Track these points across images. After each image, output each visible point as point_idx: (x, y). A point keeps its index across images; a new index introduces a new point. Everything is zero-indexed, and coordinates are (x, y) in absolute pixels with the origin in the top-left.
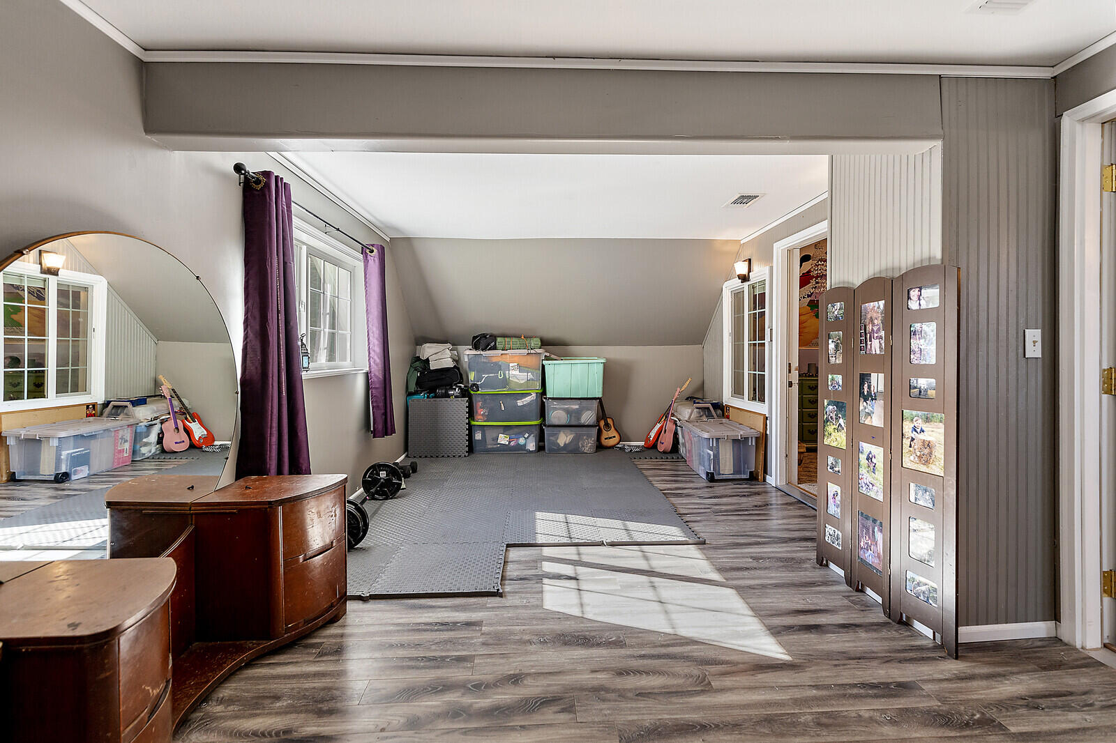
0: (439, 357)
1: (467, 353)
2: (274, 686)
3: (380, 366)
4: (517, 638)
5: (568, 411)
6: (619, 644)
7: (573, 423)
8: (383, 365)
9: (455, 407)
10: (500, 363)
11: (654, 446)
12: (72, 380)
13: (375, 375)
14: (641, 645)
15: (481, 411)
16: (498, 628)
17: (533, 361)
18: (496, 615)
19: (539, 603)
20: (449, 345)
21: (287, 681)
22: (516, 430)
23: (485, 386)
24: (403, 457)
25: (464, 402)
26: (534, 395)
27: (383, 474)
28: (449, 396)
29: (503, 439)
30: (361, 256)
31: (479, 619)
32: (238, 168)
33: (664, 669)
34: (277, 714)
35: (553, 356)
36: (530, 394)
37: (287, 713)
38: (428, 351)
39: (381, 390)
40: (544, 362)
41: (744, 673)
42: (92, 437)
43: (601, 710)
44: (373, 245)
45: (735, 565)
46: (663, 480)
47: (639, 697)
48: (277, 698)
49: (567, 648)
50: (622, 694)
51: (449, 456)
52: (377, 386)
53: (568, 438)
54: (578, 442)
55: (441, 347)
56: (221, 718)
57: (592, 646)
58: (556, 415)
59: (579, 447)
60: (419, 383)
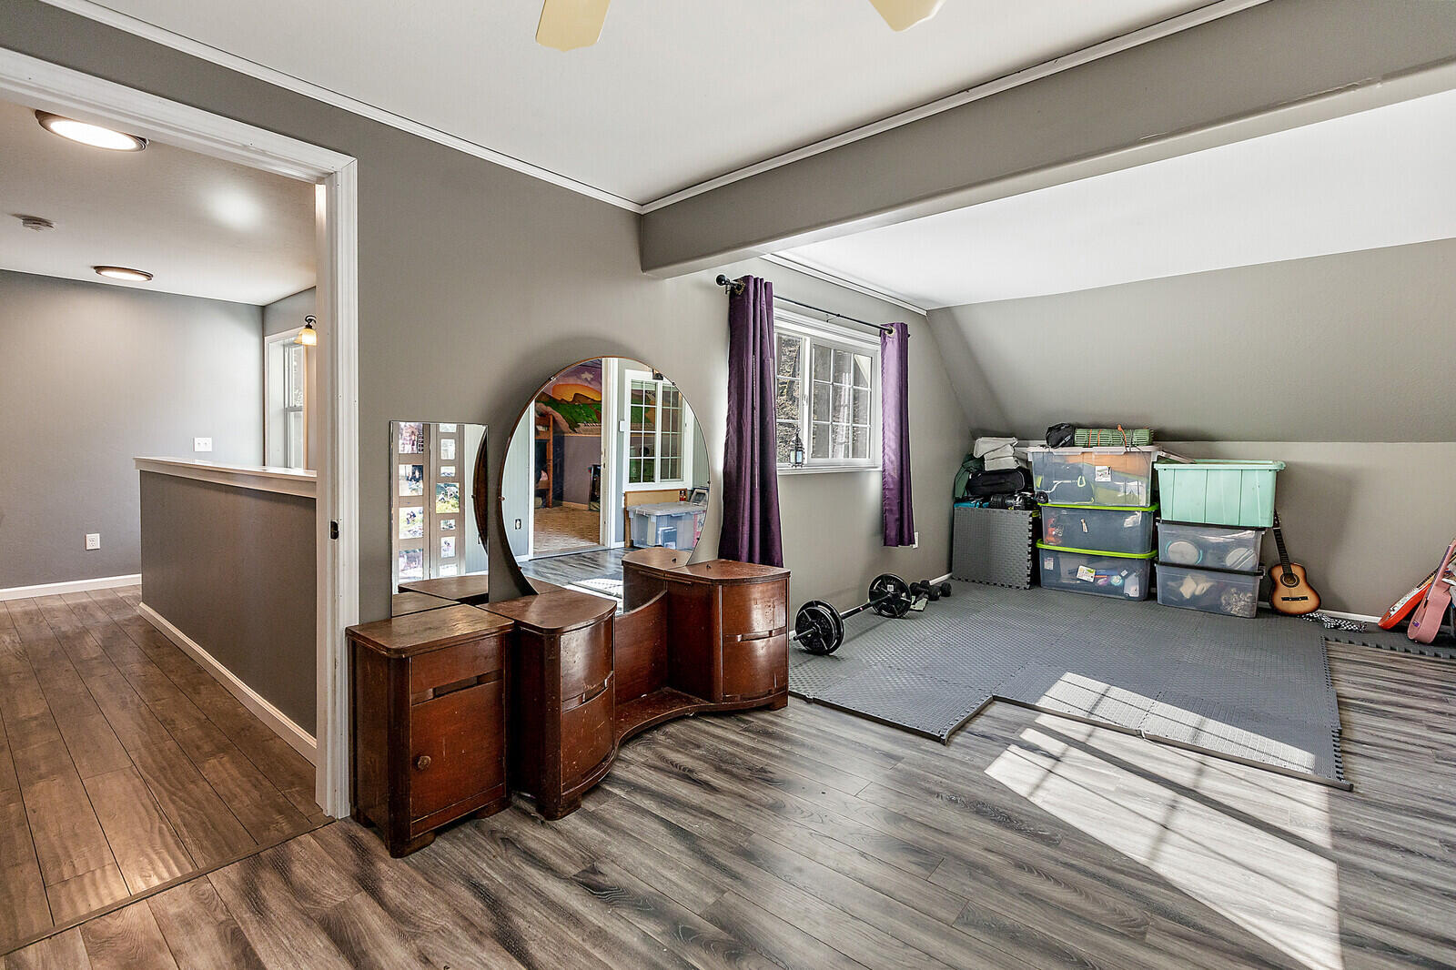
0: (998, 454)
1: (1035, 450)
2: (703, 739)
3: (895, 463)
4: (927, 785)
5: (1202, 546)
6: (1049, 841)
7: (1209, 564)
8: (899, 463)
9: (1015, 522)
10: (1081, 466)
11: (1400, 627)
12: (672, 471)
13: (889, 474)
14: (1076, 854)
15: (1052, 532)
16: (914, 769)
17: (1136, 463)
18: (923, 758)
19: (982, 765)
20: (1014, 441)
21: (711, 738)
22: (1106, 563)
23: (1056, 496)
24: (946, 576)
25: (1026, 517)
26: (1139, 514)
27: (891, 588)
28: (1006, 507)
29: (1085, 574)
30: (878, 339)
31: (901, 754)
32: (720, 280)
33: (1089, 891)
34: (693, 757)
35: (1172, 457)
36: (1132, 513)
37: (698, 759)
38: (983, 446)
39: (895, 492)
40: (1157, 466)
41: (1221, 953)
42: (679, 518)
43: (964, 884)
44: (892, 325)
45: (1379, 836)
46: (1364, 684)
47: (1023, 898)
48: (698, 747)
49: (975, 816)
50: (1002, 884)
51: (1003, 585)
52: (892, 486)
53: (1200, 587)
54: (1220, 597)
55: (1001, 441)
56: (660, 744)
57: (1011, 828)
58: (1177, 549)
59: (1221, 604)
60: (969, 486)
